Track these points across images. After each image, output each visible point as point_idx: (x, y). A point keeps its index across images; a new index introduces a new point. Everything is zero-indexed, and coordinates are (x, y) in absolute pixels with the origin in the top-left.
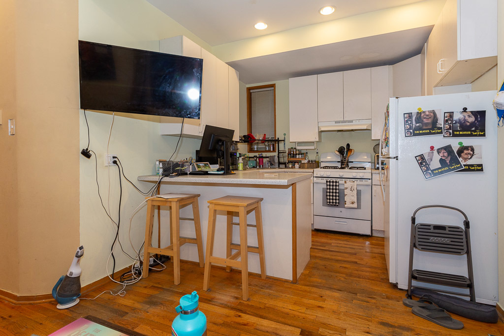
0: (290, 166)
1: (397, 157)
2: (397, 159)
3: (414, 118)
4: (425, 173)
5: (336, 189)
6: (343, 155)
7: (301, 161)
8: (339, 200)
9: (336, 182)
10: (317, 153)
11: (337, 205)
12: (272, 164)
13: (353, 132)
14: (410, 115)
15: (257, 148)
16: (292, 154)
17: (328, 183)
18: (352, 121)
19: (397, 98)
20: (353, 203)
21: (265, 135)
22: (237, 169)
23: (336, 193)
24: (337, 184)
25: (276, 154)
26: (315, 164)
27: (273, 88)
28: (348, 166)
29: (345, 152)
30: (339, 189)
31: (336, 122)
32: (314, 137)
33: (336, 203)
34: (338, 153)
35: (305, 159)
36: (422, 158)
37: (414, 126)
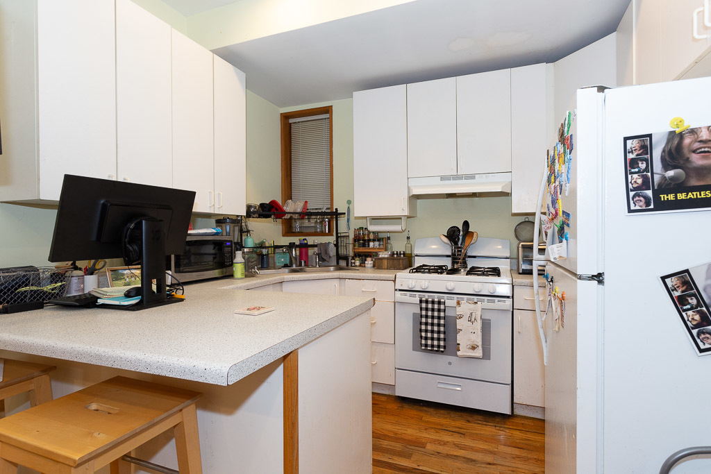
0: (358, 263)
1: (600, 275)
2: (601, 282)
3: (657, 154)
4: (695, 332)
5: (439, 318)
6: (456, 243)
7: (377, 254)
8: (445, 340)
9: (439, 303)
10: (408, 238)
11: (442, 352)
12: (322, 259)
13: (476, 199)
14: (645, 143)
15: (300, 227)
16: (362, 239)
17: (424, 305)
18: (472, 177)
19: (601, 89)
20: (473, 348)
21: (306, 202)
22: (231, 276)
23: (439, 325)
24: (442, 307)
25: (332, 239)
26: (404, 261)
27: (327, 116)
28: (465, 265)
29: (461, 238)
30: (444, 318)
31: (443, 178)
32: (401, 209)
33: (439, 346)
34: (446, 240)
35: (386, 250)
36: (685, 283)
37: (657, 178)
